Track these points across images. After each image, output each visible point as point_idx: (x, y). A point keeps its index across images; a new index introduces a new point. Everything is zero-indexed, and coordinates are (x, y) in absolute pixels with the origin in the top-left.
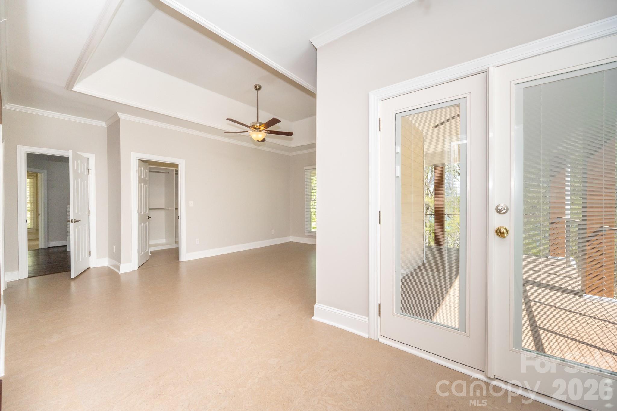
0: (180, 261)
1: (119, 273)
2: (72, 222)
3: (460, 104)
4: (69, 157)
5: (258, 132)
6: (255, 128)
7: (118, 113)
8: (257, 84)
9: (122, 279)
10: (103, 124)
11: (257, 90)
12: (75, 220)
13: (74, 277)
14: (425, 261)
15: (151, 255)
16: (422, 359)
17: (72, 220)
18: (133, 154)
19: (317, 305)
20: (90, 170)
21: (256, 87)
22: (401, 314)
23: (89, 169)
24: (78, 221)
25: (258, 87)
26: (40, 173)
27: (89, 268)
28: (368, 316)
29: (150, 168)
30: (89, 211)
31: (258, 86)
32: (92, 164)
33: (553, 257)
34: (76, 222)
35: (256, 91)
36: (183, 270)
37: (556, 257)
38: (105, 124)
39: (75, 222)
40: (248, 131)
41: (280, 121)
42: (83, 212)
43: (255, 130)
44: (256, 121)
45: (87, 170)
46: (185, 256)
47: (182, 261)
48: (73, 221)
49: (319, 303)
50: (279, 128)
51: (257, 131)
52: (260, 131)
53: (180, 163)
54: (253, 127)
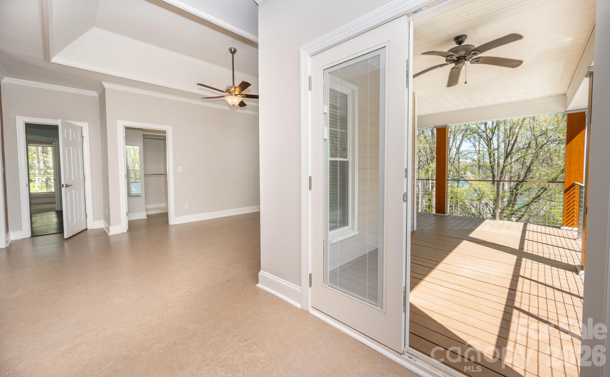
0: (169, 224)
1: (109, 235)
2: (63, 187)
3: (380, 55)
4: (58, 126)
5: (234, 96)
6: (231, 93)
7: (102, 82)
8: (232, 48)
9: (112, 240)
10: (95, 94)
11: (232, 53)
12: (66, 185)
13: (67, 238)
14: (415, 229)
15: (147, 218)
16: (344, 334)
17: (63, 185)
18: (118, 121)
19: (261, 272)
20: (84, 138)
21: (231, 50)
22: (329, 286)
23: (82, 137)
24: (69, 186)
25: (232, 51)
26: (54, 142)
27: (86, 229)
28: (300, 285)
29: (144, 135)
30: (85, 177)
31: (232, 49)
32: (86, 133)
33: (566, 228)
34: (68, 187)
35: (231, 55)
36: (173, 233)
37: (570, 228)
38: (97, 94)
39: (66, 187)
40: (224, 96)
41: (250, 85)
42: (77, 177)
43: (230, 95)
44: (232, 85)
45: (81, 138)
46: (174, 220)
47: (171, 224)
48: (65, 186)
49: (263, 270)
50: (250, 91)
51: (232, 96)
52: (236, 95)
53: (167, 130)
54: (228, 91)
